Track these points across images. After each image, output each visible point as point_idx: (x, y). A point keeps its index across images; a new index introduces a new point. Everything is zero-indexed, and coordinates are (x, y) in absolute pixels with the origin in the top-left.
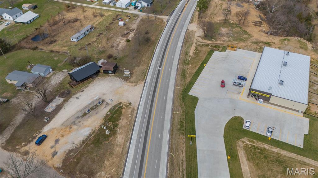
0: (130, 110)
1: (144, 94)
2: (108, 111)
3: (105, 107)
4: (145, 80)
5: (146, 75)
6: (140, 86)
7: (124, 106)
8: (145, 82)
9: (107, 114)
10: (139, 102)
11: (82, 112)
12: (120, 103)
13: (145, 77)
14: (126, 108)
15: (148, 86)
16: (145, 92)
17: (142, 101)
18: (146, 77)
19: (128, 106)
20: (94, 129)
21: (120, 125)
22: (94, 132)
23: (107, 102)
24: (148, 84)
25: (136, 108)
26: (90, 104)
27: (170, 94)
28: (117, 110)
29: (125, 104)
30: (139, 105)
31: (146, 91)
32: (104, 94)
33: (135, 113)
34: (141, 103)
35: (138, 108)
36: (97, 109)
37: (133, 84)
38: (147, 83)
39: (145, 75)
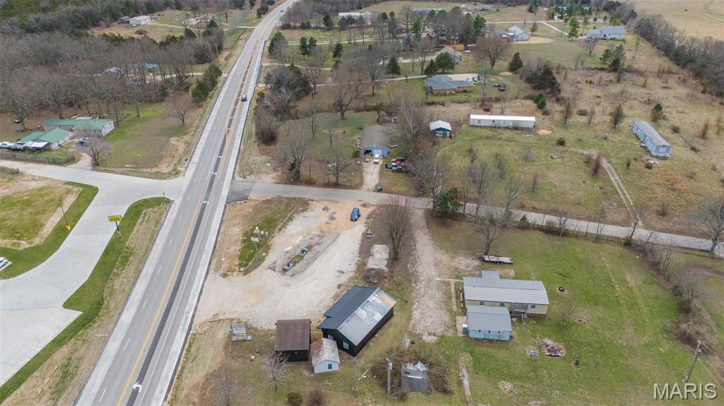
0: (224, 266)
1: (193, 301)
2: (266, 258)
3: (275, 263)
4: (190, 336)
5: (184, 352)
6: (204, 316)
7: (237, 268)
8: (190, 329)
9: (267, 253)
10: (206, 283)
11: (315, 252)
12: (246, 273)
13: (190, 346)
14: (233, 267)
15: (182, 321)
16: (191, 305)
17: (198, 287)
18: (187, 346)
19: (228, 271)
20: (281, 233)
21: (239, 244)
22: (280, 230)
23: (274, 270)
24: (181, 327)
25: (212, 272)
26: (308, 265)
27: (128, 316)
28: (248, 261)
29: (235, 274)
30: (206, 278)
31: (187, 308)
32: (288, 285)
33: (212, 266)
34: (202, 282)
35: (207, 273)
36: (289, 258)
37: (221, 317)
38: (183, 329)
39: (188, 351)
